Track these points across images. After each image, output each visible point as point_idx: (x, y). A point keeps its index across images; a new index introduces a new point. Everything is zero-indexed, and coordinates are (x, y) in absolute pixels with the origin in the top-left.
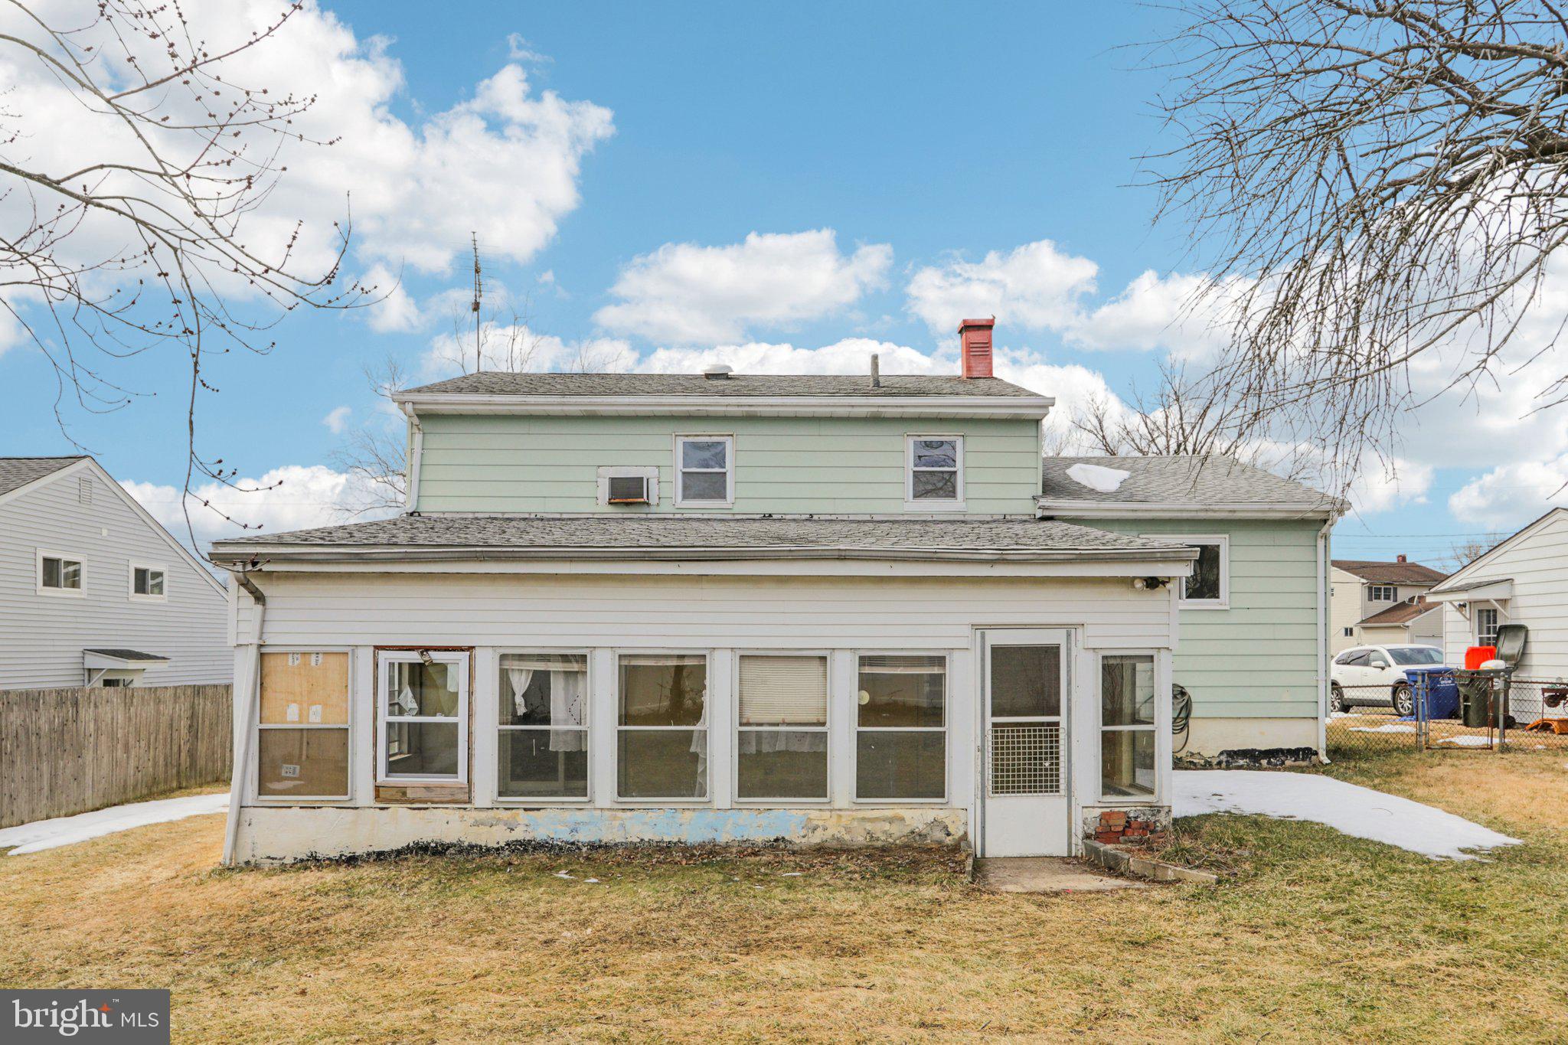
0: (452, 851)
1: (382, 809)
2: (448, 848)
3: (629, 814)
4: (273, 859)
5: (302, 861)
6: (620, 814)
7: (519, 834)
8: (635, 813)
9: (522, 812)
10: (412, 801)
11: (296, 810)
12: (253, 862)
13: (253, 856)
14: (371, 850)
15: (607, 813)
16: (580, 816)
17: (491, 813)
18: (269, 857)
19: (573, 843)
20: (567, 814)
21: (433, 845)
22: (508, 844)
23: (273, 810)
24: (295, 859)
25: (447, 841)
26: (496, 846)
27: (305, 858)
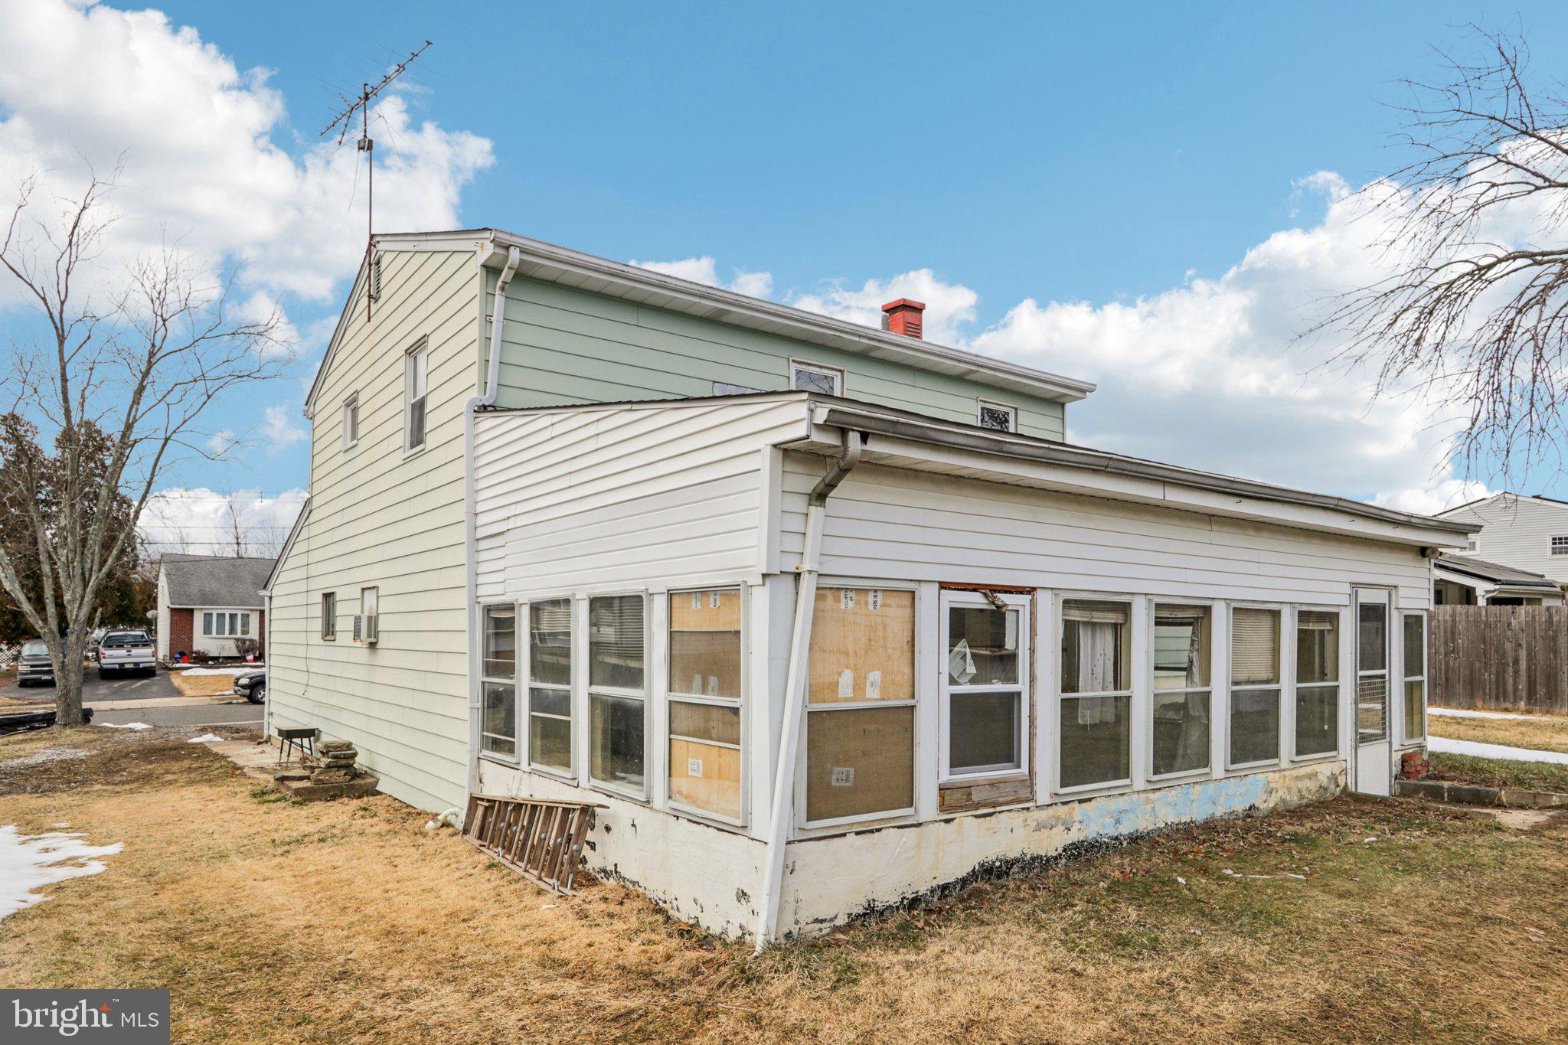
0: (1015, 869)
1: (947, 821)
2: (1013, 864)
3: (1158, 794)
4: (822, 921)
5: (858, 916)
6: (1151, 796)
7: (1075, 836)
8: (1162, 792)
9: (1076, 804)
10: (977, 806)
11: (851, 838)
12: (795, 932)
13: (797, 922)
14: (935, 883)
15: (1143, 796)
16: (1121, 803)
17: (1051, 811)
18: (817, 921)
19: (1116, 838)
20: (1113, 801)
21: (998, 864)
22: (1065, 850)
23: (823, 843)
24: (850, 915)
25: (1011, 856)
26: (1055, 854)
27: (861, 911)
